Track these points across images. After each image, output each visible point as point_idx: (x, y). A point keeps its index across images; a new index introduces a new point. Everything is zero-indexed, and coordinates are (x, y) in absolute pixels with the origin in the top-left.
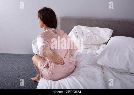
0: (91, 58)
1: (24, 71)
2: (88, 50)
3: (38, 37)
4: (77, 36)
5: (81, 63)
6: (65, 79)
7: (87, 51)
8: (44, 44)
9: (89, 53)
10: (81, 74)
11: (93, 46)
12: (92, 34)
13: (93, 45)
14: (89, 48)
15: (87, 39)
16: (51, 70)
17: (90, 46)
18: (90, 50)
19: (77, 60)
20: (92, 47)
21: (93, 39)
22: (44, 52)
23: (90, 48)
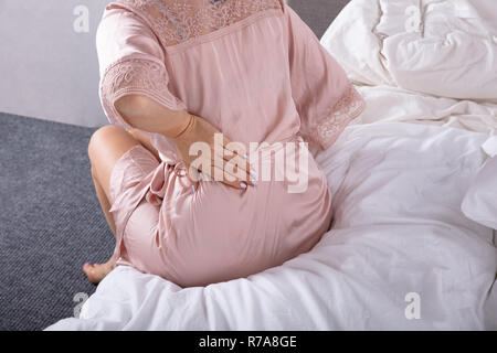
0: (444, 180)
1: (53, 223)
2: (433, 127)
3: (106, 12)
4: (381, 38)
5: (367, 204)
6: (243, 281)
7: (425, 135)
8: (130, 50)
9: (433, 146)
10: (348, 266)
11: (474, 107)
12: (483, 30)
13: (479, 101)
14: (443, 119)
15: (445, 60)
16: (168, 216)
17: (456, 107)
18: (451, 129)
19: (351, 179)
20: (467, 112)
21: (483, 60)
22: (122, 92)
23: (453, 119)
